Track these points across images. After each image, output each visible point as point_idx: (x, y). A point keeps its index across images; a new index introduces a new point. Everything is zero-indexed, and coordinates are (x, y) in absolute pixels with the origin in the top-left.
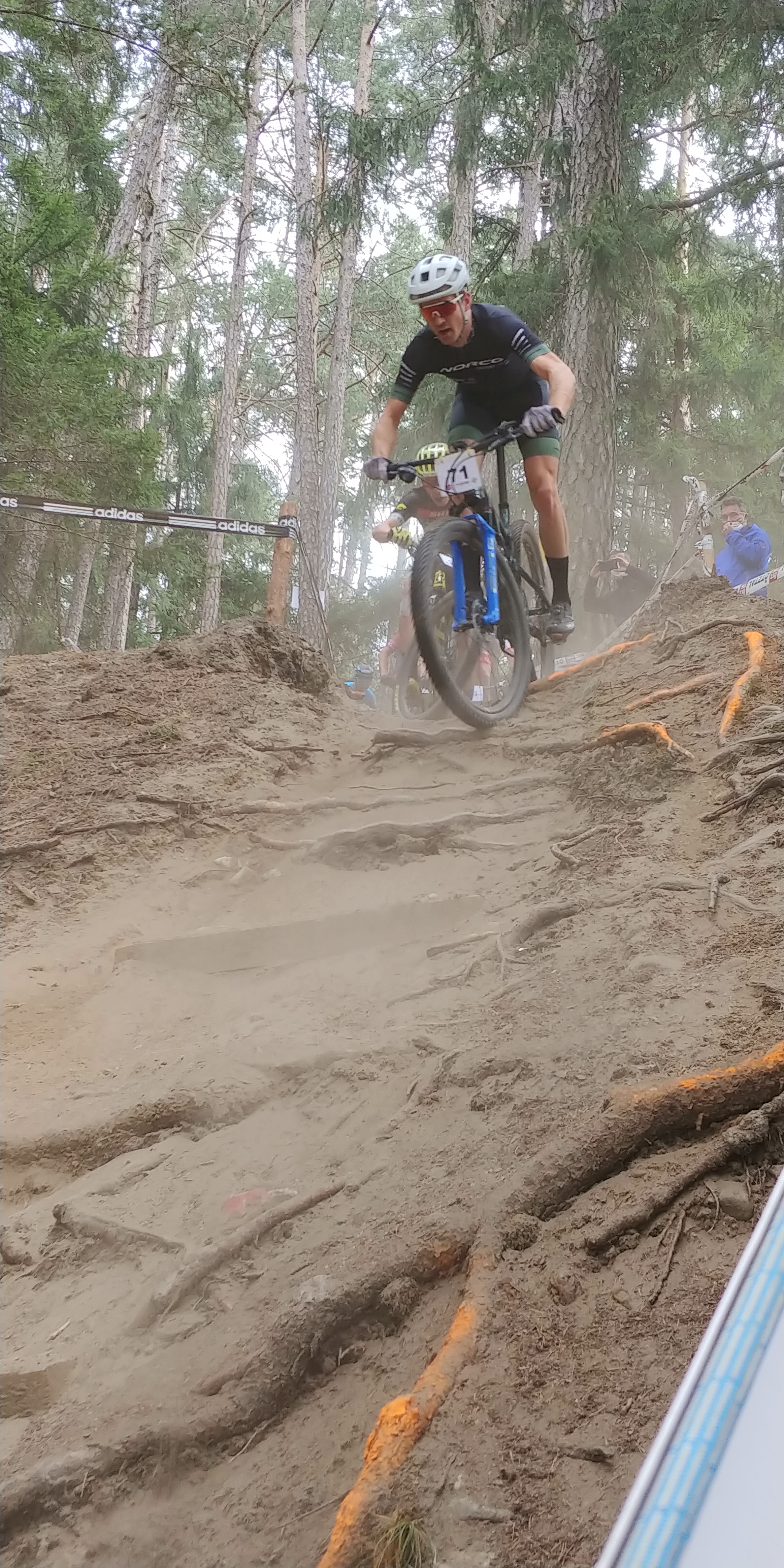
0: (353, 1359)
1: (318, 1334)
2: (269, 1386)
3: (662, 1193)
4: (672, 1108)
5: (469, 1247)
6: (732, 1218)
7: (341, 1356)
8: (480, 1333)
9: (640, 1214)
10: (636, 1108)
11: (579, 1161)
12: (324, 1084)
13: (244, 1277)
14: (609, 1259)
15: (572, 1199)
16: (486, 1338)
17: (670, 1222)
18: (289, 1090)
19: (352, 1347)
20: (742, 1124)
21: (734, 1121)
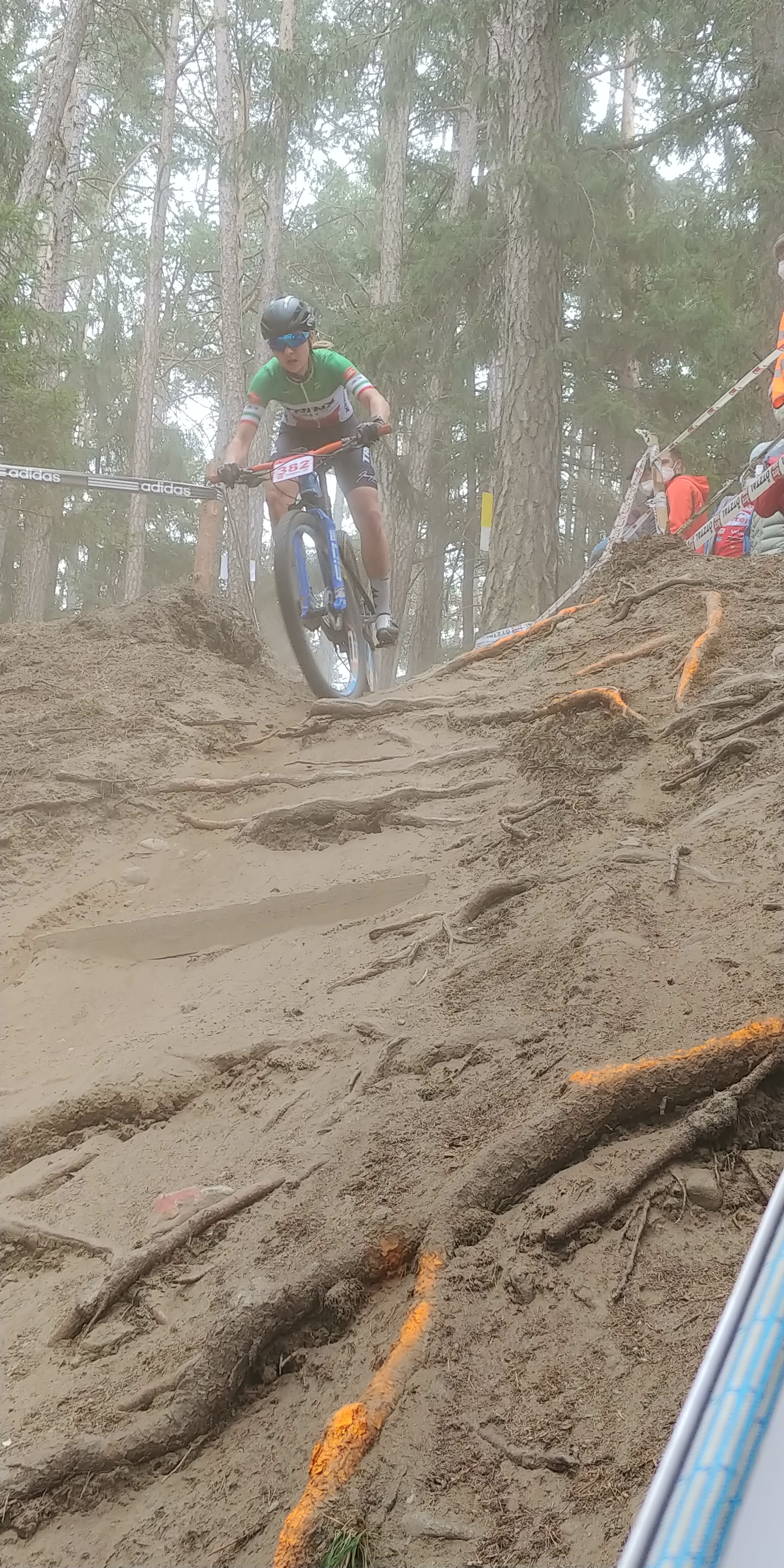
0: (296, 1368)
1: (257, 1341)
2: (204, 1398)
3: (625, 1182)
4: (634, 1091)
5: (419, 1244)
6: (700, 1208)
7: (282, 1364)
8: (432, 1336)
9: (602, 1205)
10: (596, 1093)
11: (535, 1149)
12: (261, 1075)
13: (176, 1283)
14: (568, 1254)
15: (529, 1191)
16: (438, 1341)
17: (634, 1214)
18: (223, 1083)
19: (294, 1354)
20: (708, 1107)
21: (701, 1105)
